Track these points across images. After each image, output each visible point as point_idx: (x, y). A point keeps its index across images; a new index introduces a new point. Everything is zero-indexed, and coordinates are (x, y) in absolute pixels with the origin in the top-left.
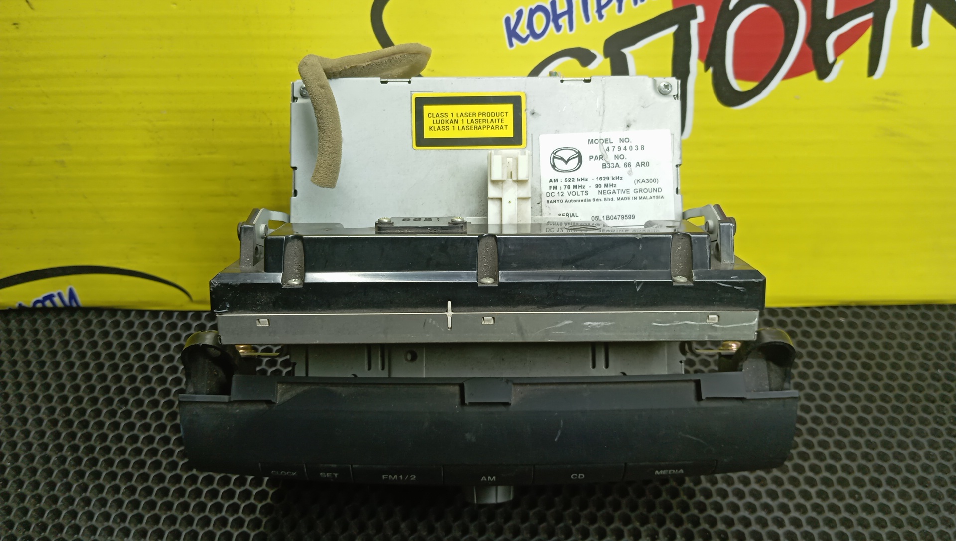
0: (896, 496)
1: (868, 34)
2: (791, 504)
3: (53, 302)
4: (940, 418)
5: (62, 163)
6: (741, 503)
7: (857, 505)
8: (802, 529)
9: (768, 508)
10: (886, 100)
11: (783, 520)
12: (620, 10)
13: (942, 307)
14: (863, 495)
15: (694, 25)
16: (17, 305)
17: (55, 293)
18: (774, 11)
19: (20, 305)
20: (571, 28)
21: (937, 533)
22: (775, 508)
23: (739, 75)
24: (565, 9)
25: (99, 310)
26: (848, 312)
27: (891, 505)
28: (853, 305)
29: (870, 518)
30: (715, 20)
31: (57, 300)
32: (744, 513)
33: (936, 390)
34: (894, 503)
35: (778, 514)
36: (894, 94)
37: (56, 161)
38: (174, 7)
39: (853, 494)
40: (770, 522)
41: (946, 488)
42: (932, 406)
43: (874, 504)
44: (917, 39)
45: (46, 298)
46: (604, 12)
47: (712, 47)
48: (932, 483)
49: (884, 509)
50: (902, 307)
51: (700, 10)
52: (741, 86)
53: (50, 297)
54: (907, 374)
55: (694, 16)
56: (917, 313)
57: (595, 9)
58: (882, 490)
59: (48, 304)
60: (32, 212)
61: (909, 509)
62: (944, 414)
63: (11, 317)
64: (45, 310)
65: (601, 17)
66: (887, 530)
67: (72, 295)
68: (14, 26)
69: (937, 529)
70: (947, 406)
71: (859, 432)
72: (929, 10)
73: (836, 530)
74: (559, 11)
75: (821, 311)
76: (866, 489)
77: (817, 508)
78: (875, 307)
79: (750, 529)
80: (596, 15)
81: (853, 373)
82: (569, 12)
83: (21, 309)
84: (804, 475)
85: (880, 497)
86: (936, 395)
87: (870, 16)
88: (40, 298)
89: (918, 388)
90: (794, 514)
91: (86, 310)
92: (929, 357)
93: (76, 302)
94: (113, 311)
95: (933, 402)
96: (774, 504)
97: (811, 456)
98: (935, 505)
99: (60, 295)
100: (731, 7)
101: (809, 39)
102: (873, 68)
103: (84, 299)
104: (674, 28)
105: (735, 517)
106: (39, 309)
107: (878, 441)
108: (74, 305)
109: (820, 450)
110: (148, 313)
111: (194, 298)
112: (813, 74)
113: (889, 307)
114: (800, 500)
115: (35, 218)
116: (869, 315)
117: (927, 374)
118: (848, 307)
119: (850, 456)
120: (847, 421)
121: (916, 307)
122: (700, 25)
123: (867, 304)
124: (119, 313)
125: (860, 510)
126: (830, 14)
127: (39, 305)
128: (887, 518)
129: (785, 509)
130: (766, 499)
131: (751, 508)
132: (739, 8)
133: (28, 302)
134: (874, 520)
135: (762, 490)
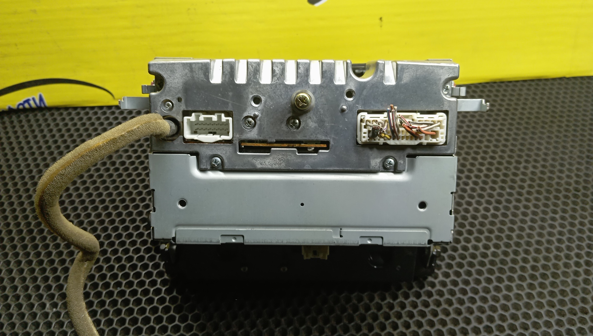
3: (29, 104)
5: (35, 11)
16: (7, 108)
17: (31, 98)
19: (9, 108)
25: (58, 108)
31: (32, 102)
37: (31, 10)
45: (25, 102)
53: (27, 101)
59: (27, 105)
60: (16, 45)
63: (4, 115)
64: (25, 110)
67: (41, 99)
83: (10, 110)
88: (22, 102)
91: (50, 109)
93: (44, 103)
94: (66, 108)
99: (34, 99)
103: (49, 101)
106: (21, 110)
108: (43, 105)
110: (88, 108)
111: (116, 97)
115: (18, 49)
124: (71, 109)
127: (21, 107)
133: (14, 105)
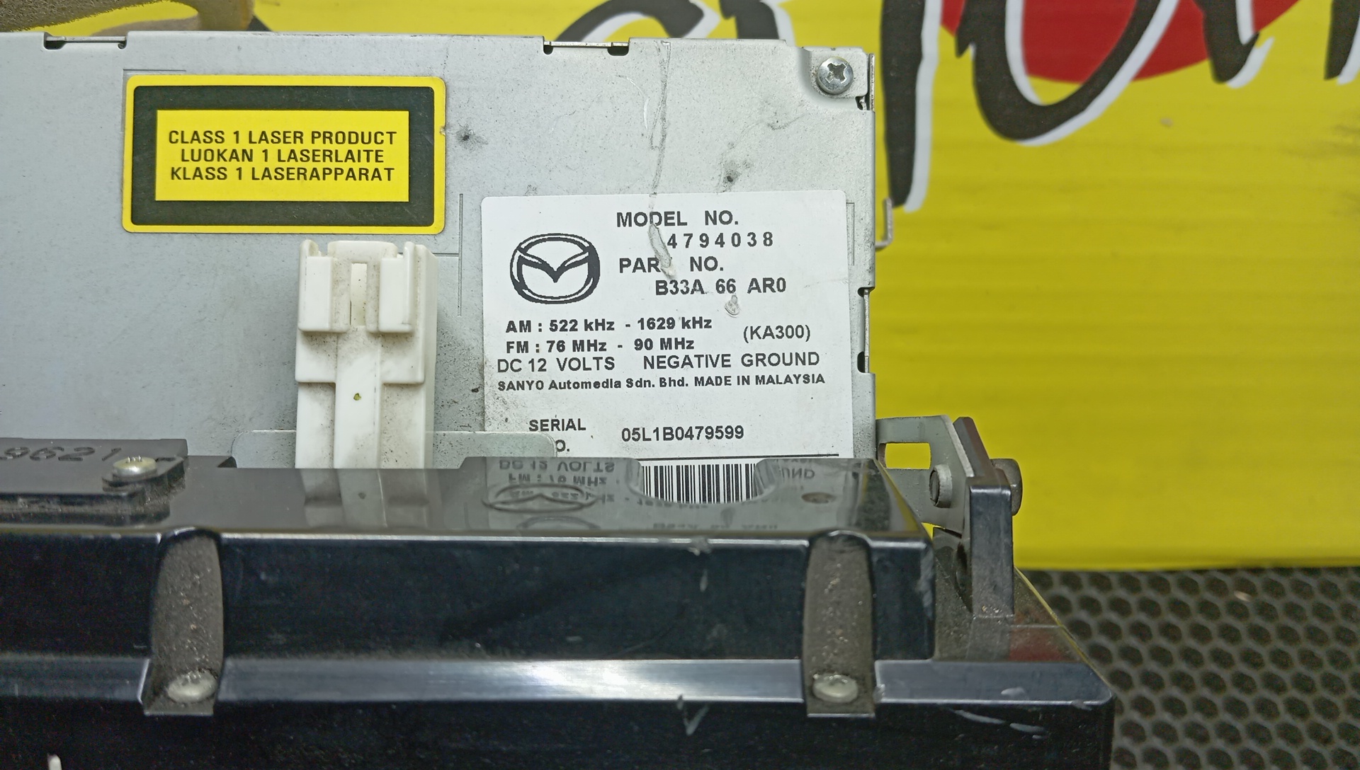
23: (1035, 66)
26: (1256, 581)
28: (1266, 565)
52: (1039, 91)
78: (1312, 571)
102: (1336, 60)
112: (1204, 69)
116: (1300, 589)
118: (1256, 571)
123: (1294, 565)
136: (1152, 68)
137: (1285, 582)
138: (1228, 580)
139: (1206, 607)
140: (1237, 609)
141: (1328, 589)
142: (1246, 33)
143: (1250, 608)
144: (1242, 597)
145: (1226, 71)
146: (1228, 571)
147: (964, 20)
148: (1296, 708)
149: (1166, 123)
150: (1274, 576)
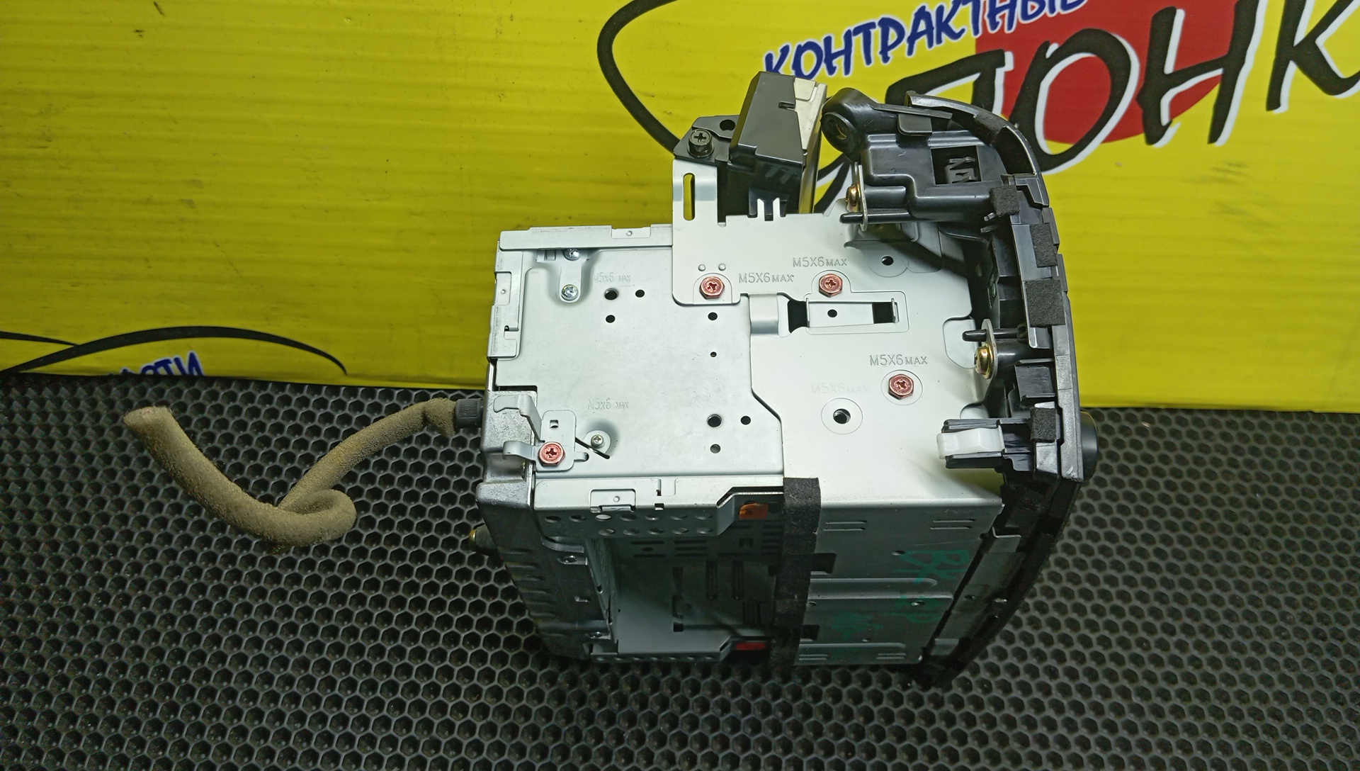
0: (1191, 647)
1: (1214, 93)
2: (1067, 652)
3: (168, 369)
4: (1254, 555)
5: (190, 203)
6: (1009, 649)
7: (1145, 655)
8: (1078, 682)
9: (1040, 655)
10: (1228, 171)
11: (1056, 670)
12: (910, 52)
13: (1270, 413)
14: (1152, 644)
15: (1000, 74)
16: (120, 371)
17: (172, 358)
18: (1101, 62)
19: (125, 371)
20: (847, 71)
21: (1235, 693)
22: (1049, 656)
23: (1049, 135)
24: (842, 48)
25: (226, 381)
26: (1155, 416)
27: (1184, 658)
28: (1162, 407)
29: (1159, 673)
30: (1027, 69)
31: (173, 366)
32: (1012, 660)
33: (1252, 519)
34: (1188, 655)
35: (1051, 662)
36: (1238, 165)
37: (183, 200)
38: (347, 22)
39: (1140, 642)
40: (1041, 672)
41: (1251, 640)
42: (1245, 539)
43: (1164, 656)
44: (1273, 101)
45: (158, 364)
46: (890, 53)
47: (1019, 101)
48: (1235, 633)
49: (1176, 661)
50: (1221, 412)
51: (1009, 57)
52: (1051, 148)
53: (165, 363)
54: (1219, 498)
55: (1002, 64)
56: (1239, 421)
57: (879, 49)
58: (1175, 639)
59: (162, 371)
60: (147, 260)
61: (1205, 663)
62: (1258, 549)
63: (111, 383)
64: (157, 378)
65: (886, 59)
66: (1177, 687)
67: (193, 361)
68: (137, 34)
69: (1235, 689)
70: (1262, 539)
71: (1154, 567)
72: (1292, 68)
73: (1117, 685)
74: (834, 50)
75: (1122, 414)
76: (1156, 637)
77: (1098, 657)
78: (1188, 411)
79: (1018, 679)
80: (880, 57)
81: (1155, 494)
82: (847, 52)
83: (126, 376)
84: (1086, 617)
85: (1172, 647)
86: (1250, 525)
87: (1219, 72)
88: (152, 364)
89: (1230, 516)
90: (1070, 663)
91: (210, 380)
92: (1248, 477)
93: (198, 370)
94: (244, 382)
95: (1247, 533)
96: (1048, 651)
97: (1095, 595)
98: (1237, 660)
99: (177, 361)
100: (1048, 55)
101: (1139, 97)
102: (1215, 134)
103: (209, 367)
104: (976, 76)
105: (1001, 665)
106: (150, 376)
107: (1175, 579)
108: (195, 373)
109: (1107, 587)
110: (288, 386)
111: (348, 371)
112: (1141, 138)
113: (1205, 411)
114: (1078, 647)
115: (150, 267)
116: (1181, 421)
117: (1242, 499)
118: (1156, 410)
119: (1142, 597)
120: (1142, 553)
121: (1238, 412)
122: (1007, 74)
123: (1179, 407)
124: (252, 385)
125: (1147, 661)
126: (1169, 68)
127: (150, 372)
128: (1177, 673)
129: (1059, 656)
130: (1039, 645)
131: (1021, 654)
132: (1058, 57)
133: (135, 368)
134: (1163, 674)
135: (1035, 634)
136: (1111, 138)
137: (1172, 417)
138: (1138, 415)
139: (1124, 430)
140: (1142, 432)
141: (1198, 422)
142: (1165, 119)
143: (1150, 431)
144: (1146, 425)
145: (1152, 139)
146: (1138, 409)
147: (1014, 111)
148: (1170, 486)
149: (1118, 165)
150: (1166, 414)
